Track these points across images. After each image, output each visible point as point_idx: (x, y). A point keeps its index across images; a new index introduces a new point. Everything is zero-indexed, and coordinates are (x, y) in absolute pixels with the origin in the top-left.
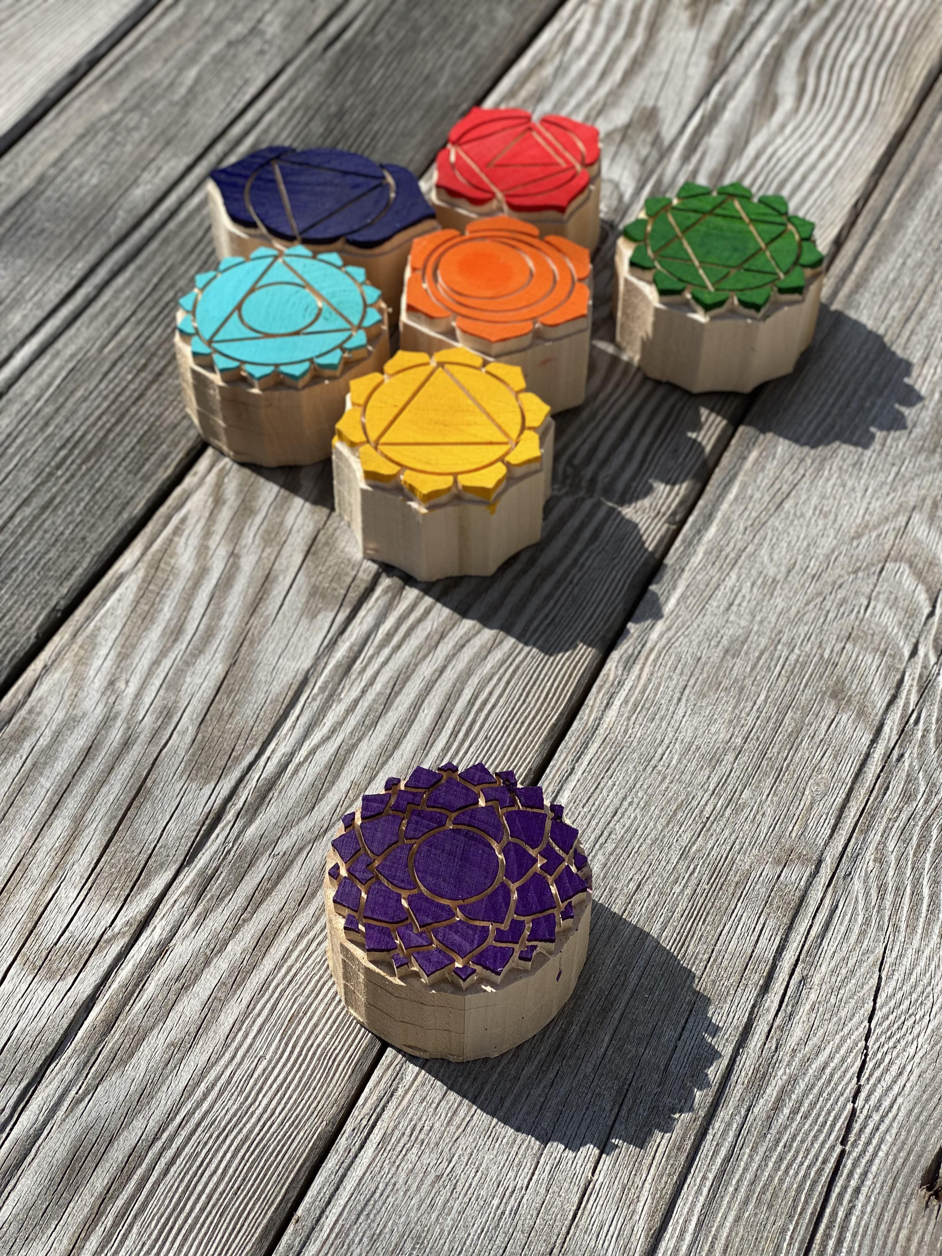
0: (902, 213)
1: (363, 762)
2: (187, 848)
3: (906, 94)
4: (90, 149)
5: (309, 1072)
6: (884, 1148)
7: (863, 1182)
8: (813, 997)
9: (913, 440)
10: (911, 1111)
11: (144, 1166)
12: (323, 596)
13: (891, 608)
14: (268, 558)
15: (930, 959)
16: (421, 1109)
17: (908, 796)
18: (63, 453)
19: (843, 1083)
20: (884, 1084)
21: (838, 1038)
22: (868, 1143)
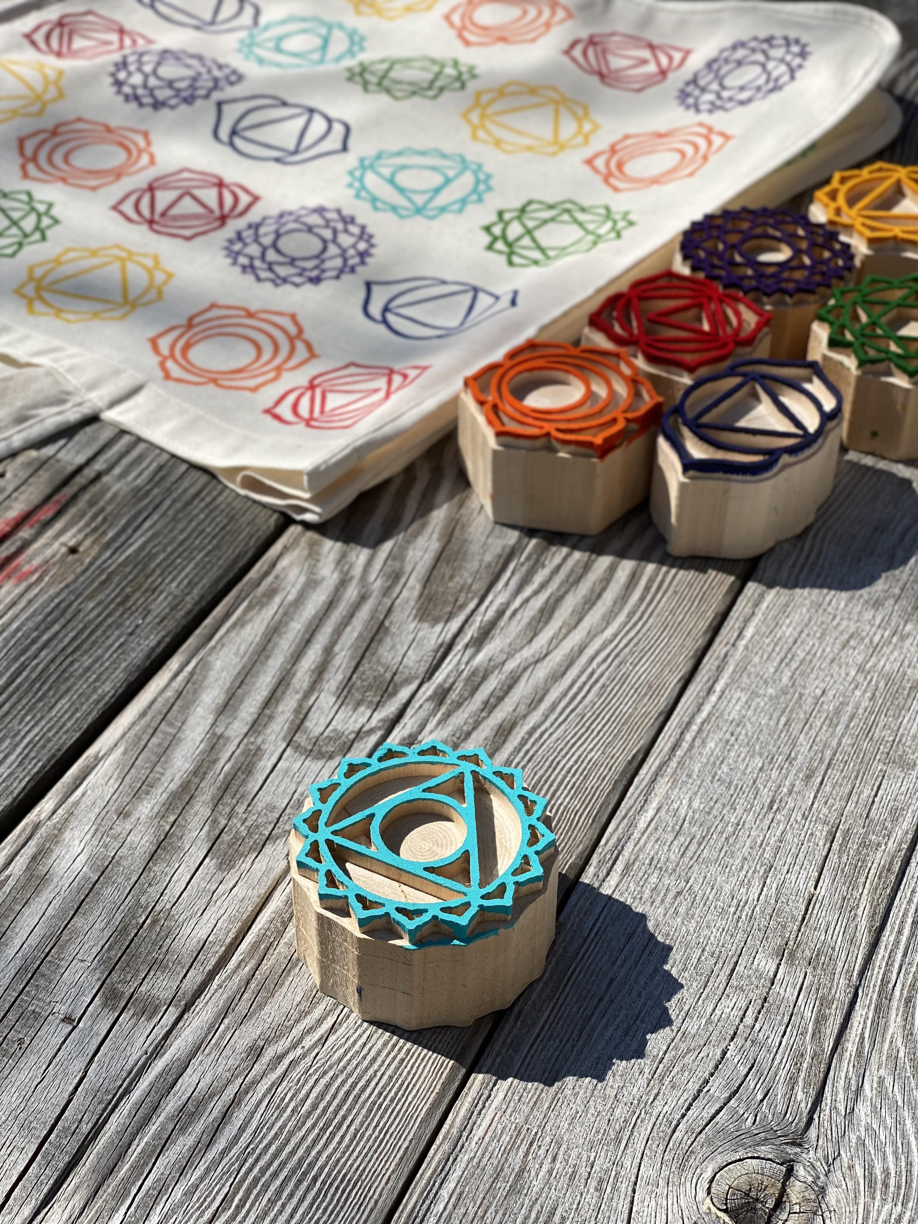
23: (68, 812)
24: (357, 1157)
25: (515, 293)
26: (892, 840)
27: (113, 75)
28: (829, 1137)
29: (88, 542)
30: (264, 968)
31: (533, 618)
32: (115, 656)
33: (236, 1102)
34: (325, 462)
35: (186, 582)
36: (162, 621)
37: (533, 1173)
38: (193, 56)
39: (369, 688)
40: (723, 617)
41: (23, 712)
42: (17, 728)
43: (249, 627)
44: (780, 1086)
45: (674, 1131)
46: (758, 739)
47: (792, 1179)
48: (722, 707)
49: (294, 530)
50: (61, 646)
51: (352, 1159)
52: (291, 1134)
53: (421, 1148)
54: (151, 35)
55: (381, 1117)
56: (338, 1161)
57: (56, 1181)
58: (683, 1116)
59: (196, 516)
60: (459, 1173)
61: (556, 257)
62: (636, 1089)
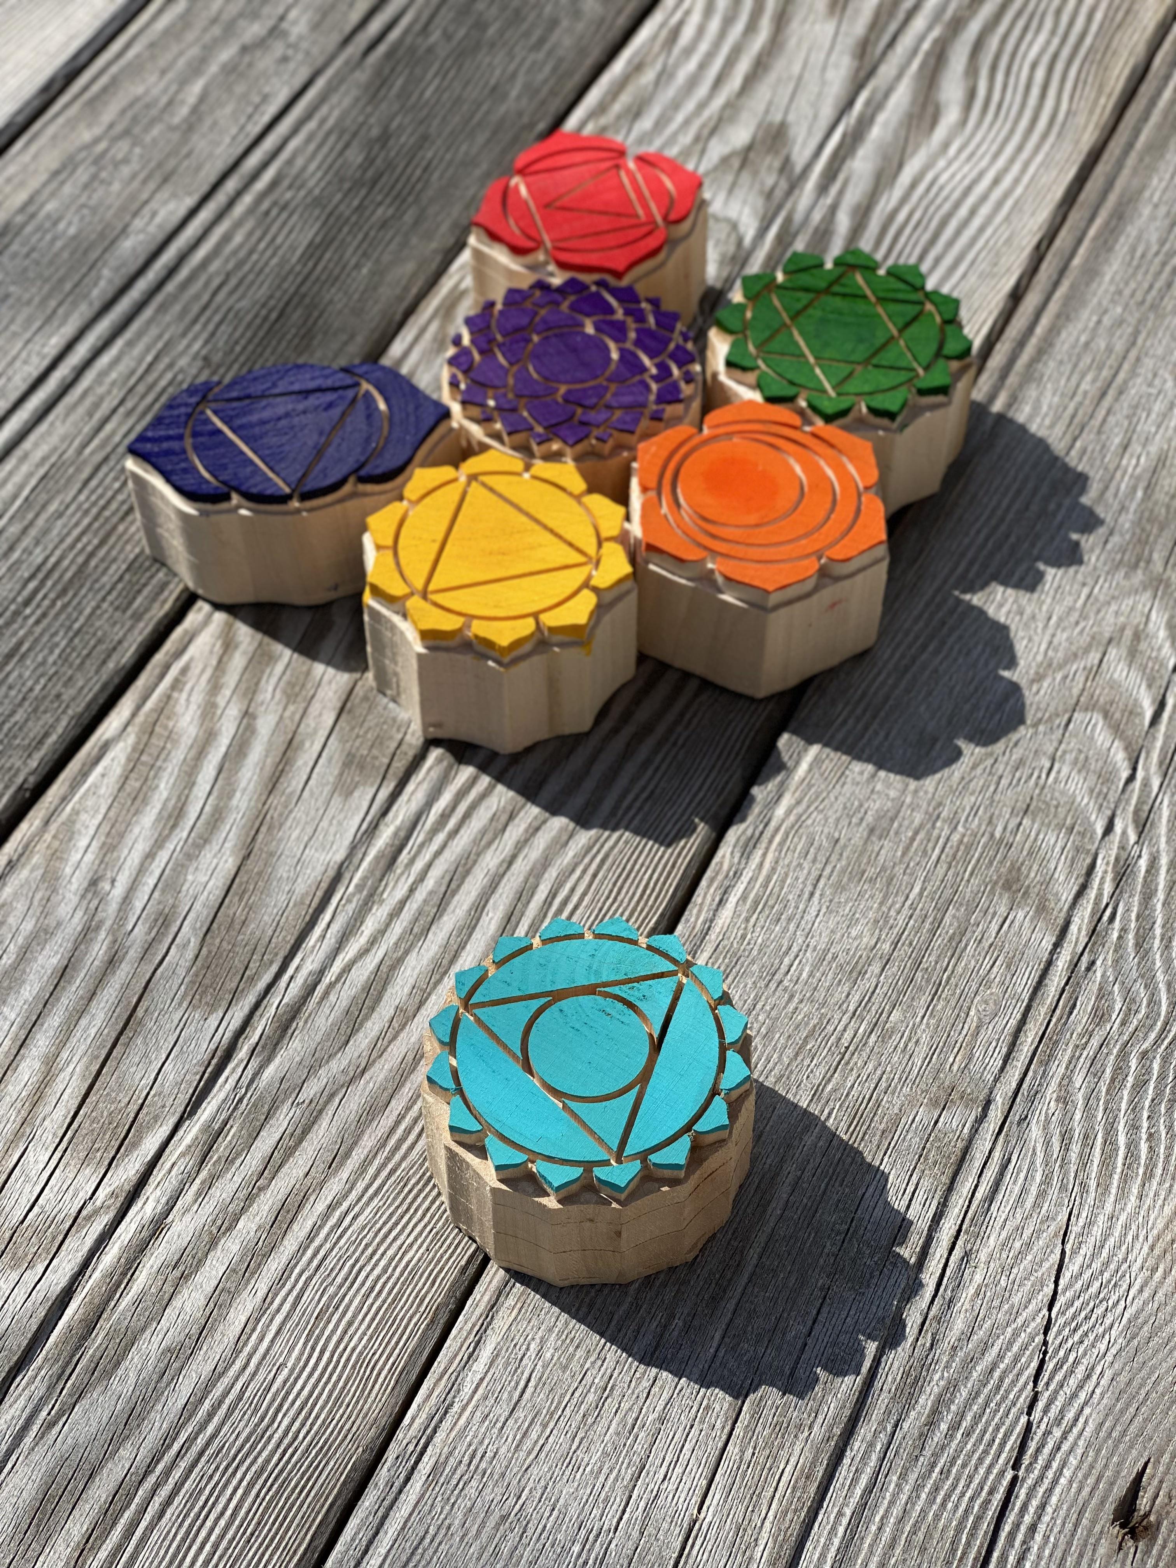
0: (1097, 256)
1: (411, 981)
2: (188, 1096)
3: (1102, 101)
4: (67, 189)
5: (341, 1384)
6: (1067, 1473)
7: (1039, 1518)
8: (978, 1278)
9: (1110, 552)
10: (1101, 1424)
11: (133, 1506)
12: (361, 767)
13: (1079, 771)
14: (291, 718)
15: (1126, 1227)
16: (483, 1430)
17: (1100, 1016)
18: (32, 585)
19: (1016, 1389)
20: (1067, 1390)
21: (1009, 1330)
22: (1047, 1467)
31: (353, 1001)
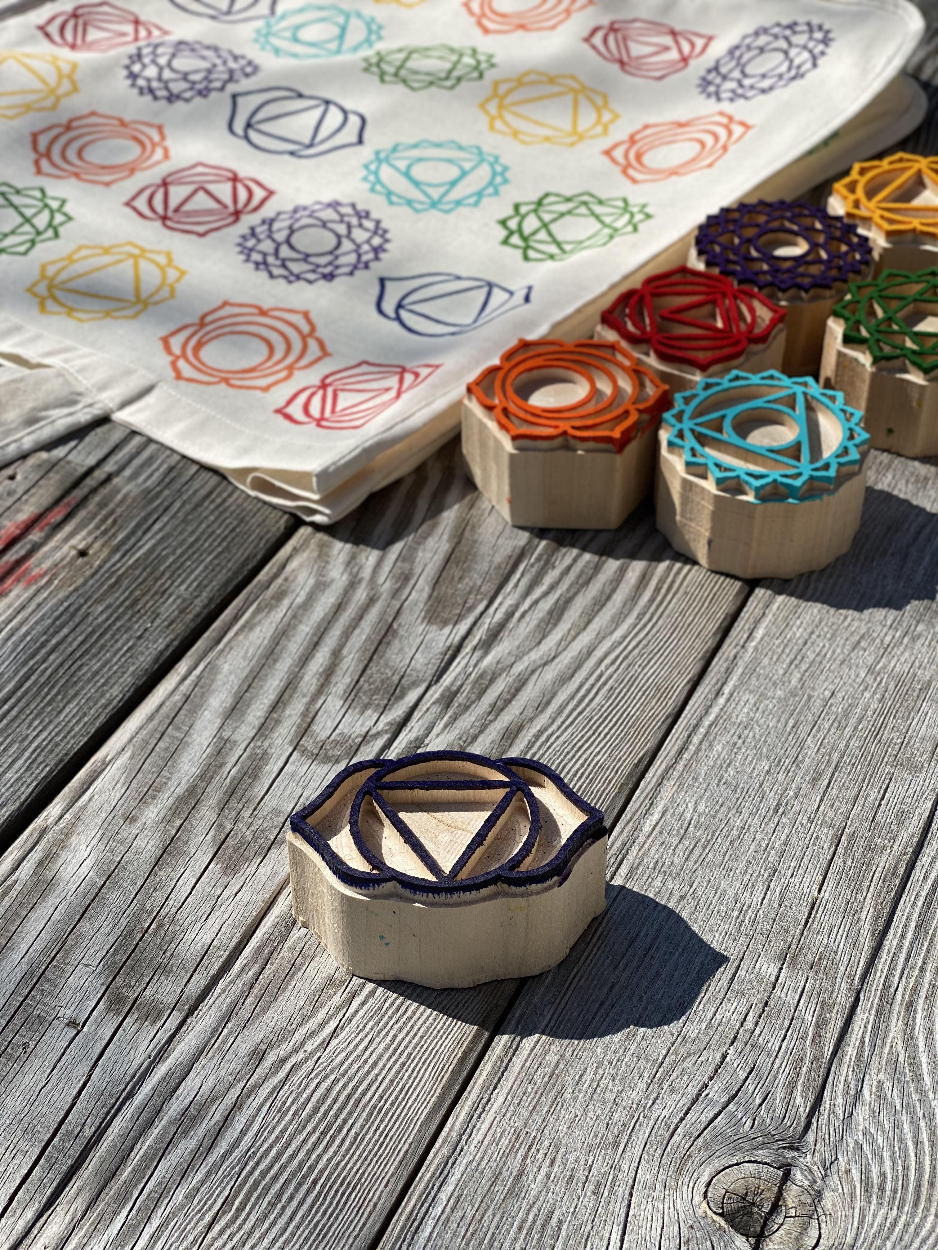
23: (75, 816)
24: (357, 1161)
25: (530, 288)
26: (897, 843)
27: (127, 67)
28: (827, 1141)
29: (97, 545)
30: (268, 971)
31: (542, 620)
32: (123, 659)
33: (237, 1106)
34: (334, 463)
35: (195, 584)
36: (170, 625)
37: (531, 1177)
38: (208, 48)
39: (377, 691)
40: (733, 618)
41: (31, 717)
42: (24, 733)
43: (258, 629)
44: (779, 1090)
45: (672, 1135)
46: (765, 741)
47: (789, 1183)
48: (730, 709)
49: (304, 532)
50: (70, 650)
51: (352, 1162)
52: (292, 1138)
53: (421, 1151)
54: (167, 27)
55: (382, 1121)
56: (338, 1164)
57: (59, 1185)
58: (682, 1120)
59: (206, 517)
60: (457, 1176)
61: (572, 252)
62: (635, 1093)
